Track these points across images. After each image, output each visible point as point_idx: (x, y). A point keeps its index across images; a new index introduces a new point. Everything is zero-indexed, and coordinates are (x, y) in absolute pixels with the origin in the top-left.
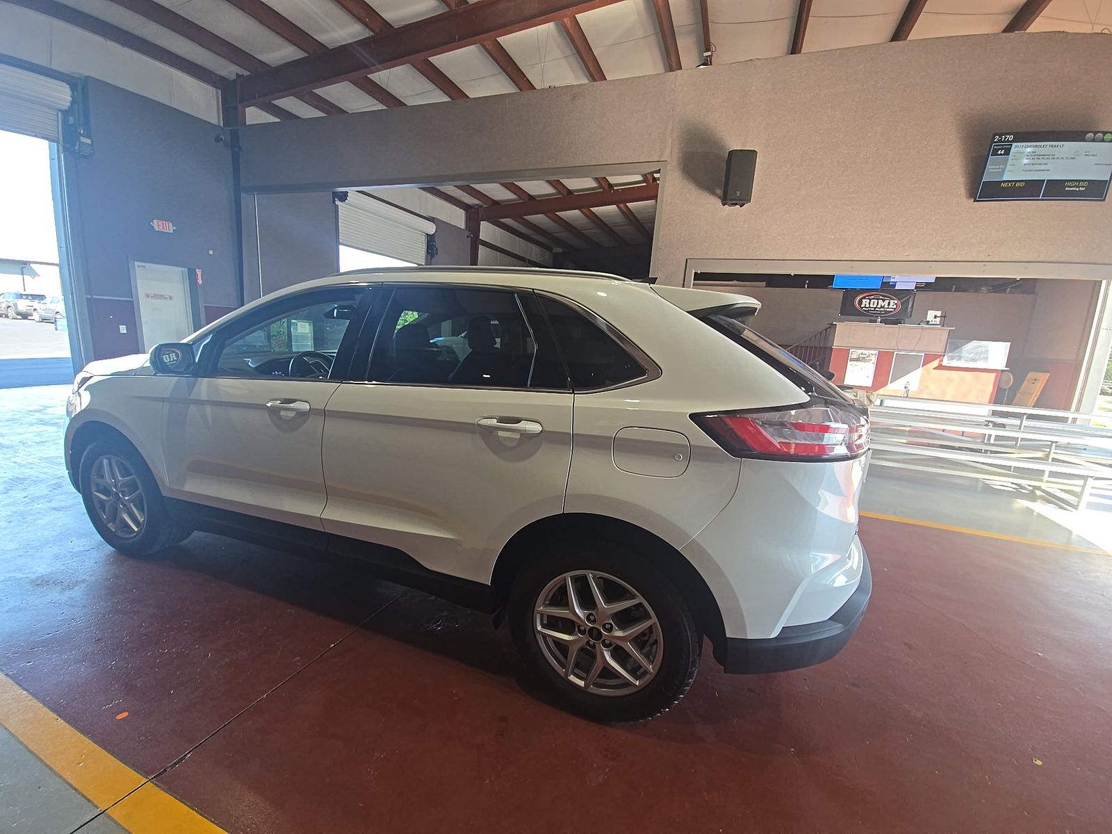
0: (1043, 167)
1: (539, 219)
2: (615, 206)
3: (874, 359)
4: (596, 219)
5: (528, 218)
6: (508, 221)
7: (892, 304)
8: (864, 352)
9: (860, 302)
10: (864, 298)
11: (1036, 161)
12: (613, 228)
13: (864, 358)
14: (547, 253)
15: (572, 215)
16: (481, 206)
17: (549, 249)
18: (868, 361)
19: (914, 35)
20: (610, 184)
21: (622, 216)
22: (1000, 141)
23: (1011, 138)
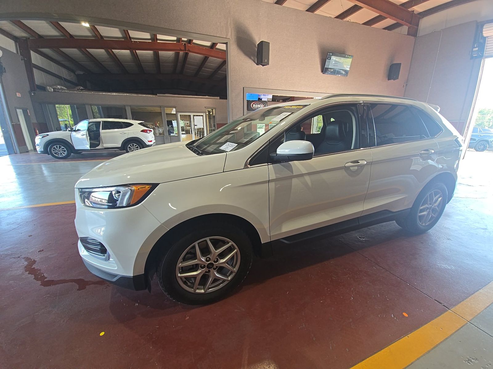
0: (337, 65)
1: (73, 52)
2: (129, 51)
3: (264, 127)
4: (114, 57)
5: (64, 50)
6: (46, 51)
7: (262, 106)
8: (261, 125)
9: (253, 106)
10: (253, 104)
11: (336, 63)
12: (122, 63)
13: (261, 127)
14: (72, 74)
15: (99, 52)
16: (29, 38)
17: (73, 71)
18: (263, 128)
19: (318, 12)
20: (130, 37)
21: (131, 57)
22: (329, 55)
23: (331, 54)
